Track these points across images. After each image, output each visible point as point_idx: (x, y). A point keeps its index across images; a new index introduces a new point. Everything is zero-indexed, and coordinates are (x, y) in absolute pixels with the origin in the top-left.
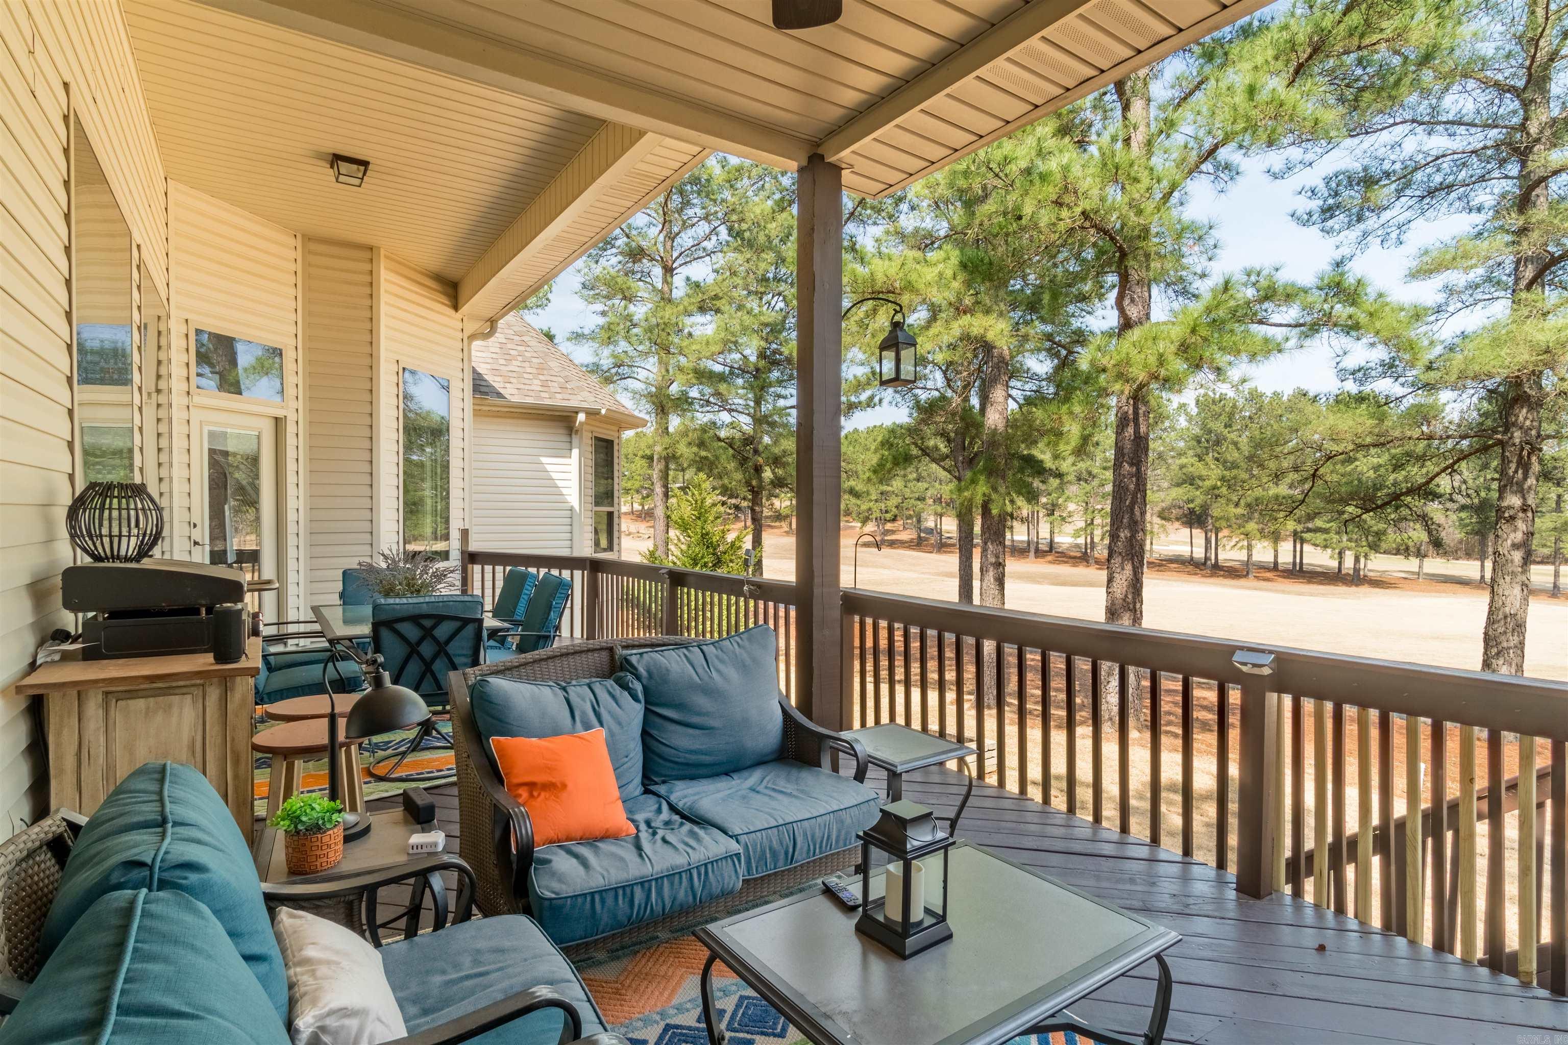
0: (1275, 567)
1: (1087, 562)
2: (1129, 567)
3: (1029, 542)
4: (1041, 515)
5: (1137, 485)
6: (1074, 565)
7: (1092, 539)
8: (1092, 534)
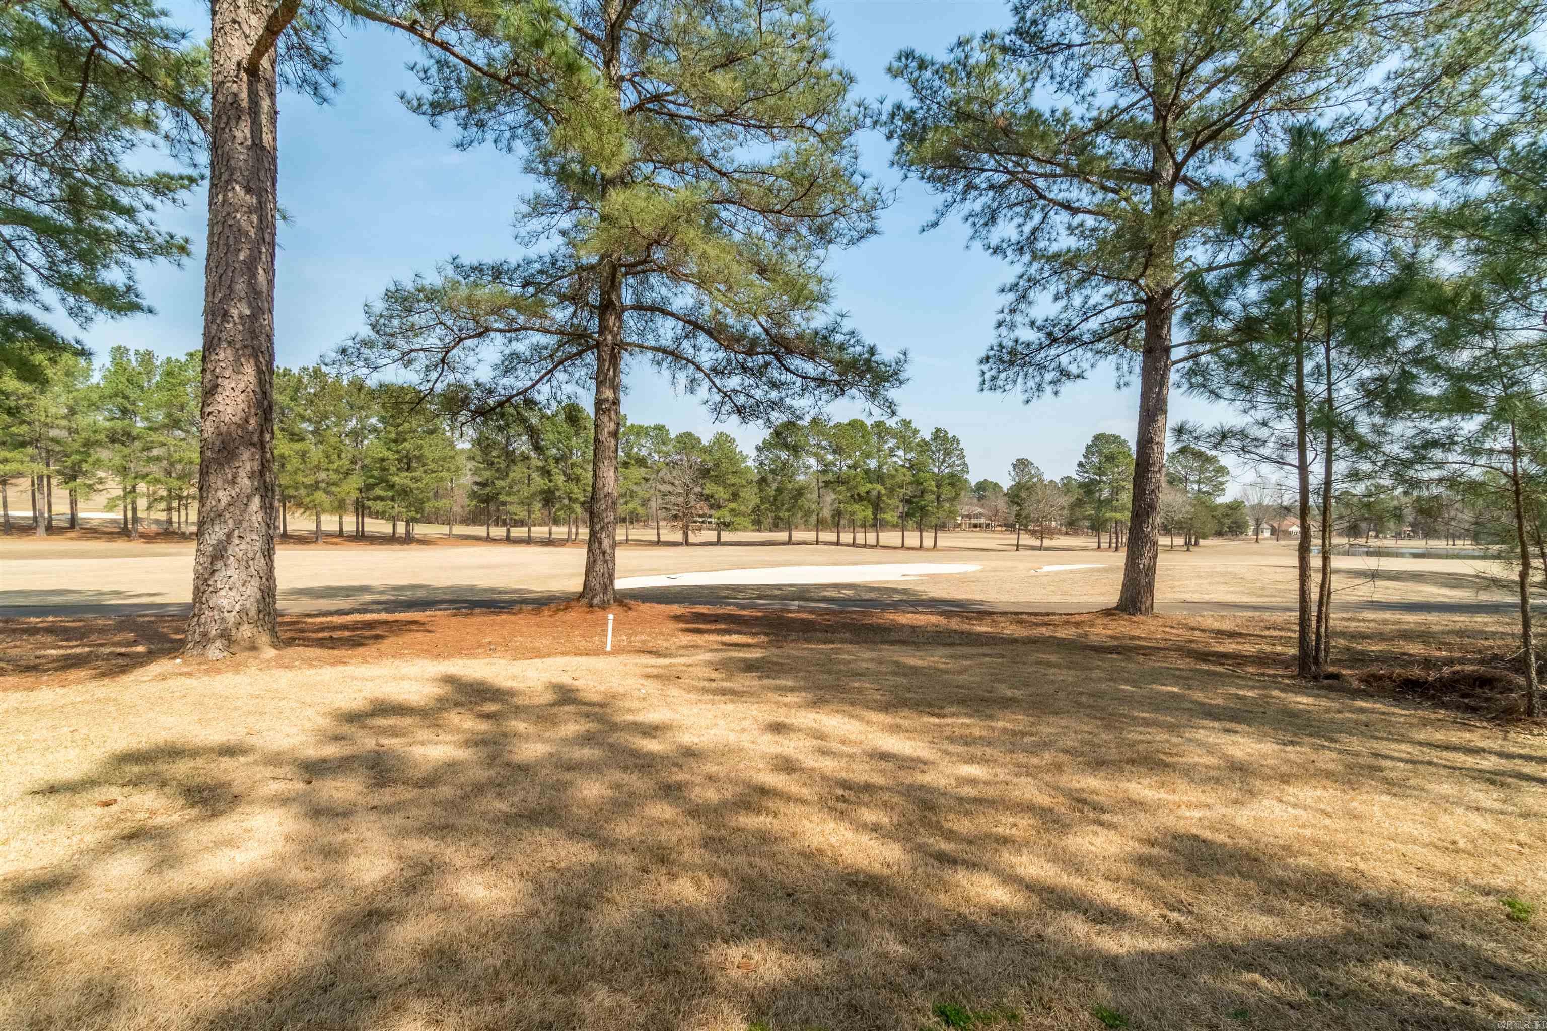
0: (341, 534)
1: (129, 536)
2: (249, 370)
3: (35, 518)
4: (54, 482)
5: (261, 229)
6: (110, 540)
7: (135, 510)
8: (134, 503)
